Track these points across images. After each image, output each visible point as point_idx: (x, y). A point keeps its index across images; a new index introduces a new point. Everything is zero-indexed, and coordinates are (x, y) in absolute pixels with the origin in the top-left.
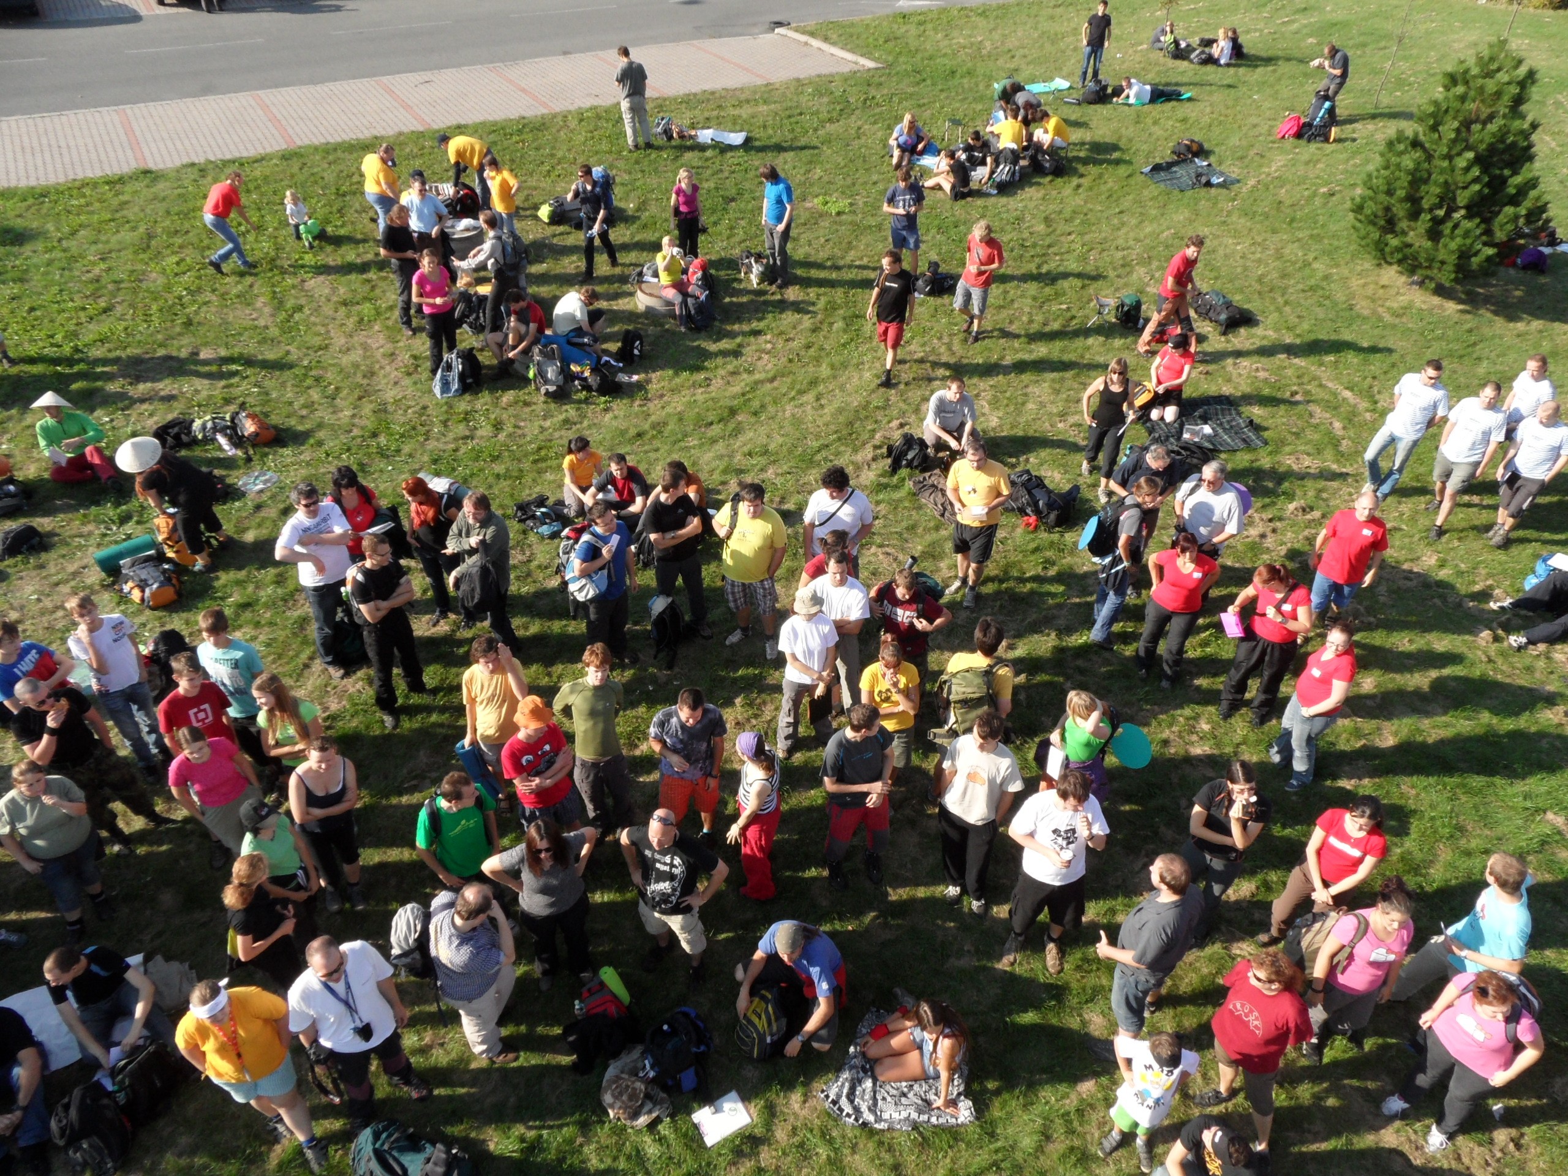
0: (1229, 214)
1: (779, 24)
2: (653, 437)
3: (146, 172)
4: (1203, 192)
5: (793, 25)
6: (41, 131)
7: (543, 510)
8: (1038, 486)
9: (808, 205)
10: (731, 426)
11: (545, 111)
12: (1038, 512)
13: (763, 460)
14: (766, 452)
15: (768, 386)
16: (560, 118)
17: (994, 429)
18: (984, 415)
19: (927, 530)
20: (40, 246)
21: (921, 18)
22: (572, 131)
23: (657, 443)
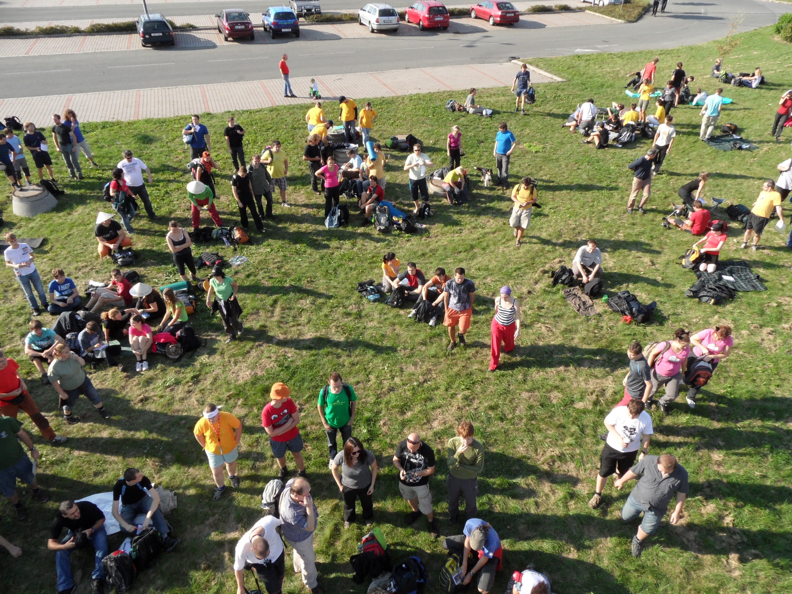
0: (751, 164)
1: (514, 58)
2: (430, 256)
3: (209, 114)
4: (737, 152)
5: (521, 59)
6: (167, 94)
7: (371, 287)
8: (633, 300)
9: (521, 147)
10: (471, 254)
11: (394, 95)
12: (632, 314)
13: (486, 273)
14: (487, 269)
15: (492, 236)
16: (400, 99)
17: (610, 268)
18: (605, 260)
19: (569, 317)
20: (158, 144)
21: (588, 58)
22: (406, 105)
23: (432, 260)
